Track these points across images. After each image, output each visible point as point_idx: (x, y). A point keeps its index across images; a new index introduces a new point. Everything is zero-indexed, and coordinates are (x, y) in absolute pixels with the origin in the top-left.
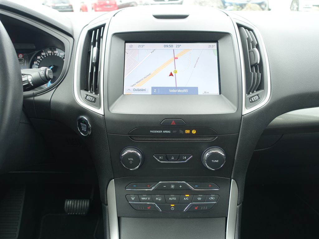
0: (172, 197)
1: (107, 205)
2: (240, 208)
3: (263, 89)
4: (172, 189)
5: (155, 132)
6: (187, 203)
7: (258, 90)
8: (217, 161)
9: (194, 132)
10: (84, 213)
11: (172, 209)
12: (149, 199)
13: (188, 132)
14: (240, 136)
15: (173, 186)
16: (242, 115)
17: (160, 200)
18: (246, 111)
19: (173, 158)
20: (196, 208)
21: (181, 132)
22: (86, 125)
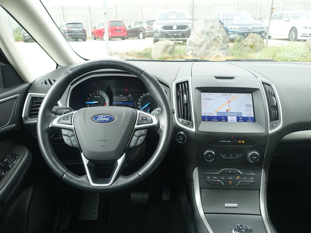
0: (230, 177)
1: (193, 182)
2: (267, 185)
3: (278, 120)
4: (230, 173)
5: (223, 141)
6: (238, 181)
7: (275, 120)
8: (255, 158)
9: (243, 142)
10: (145, 202)
11: (230, 184)
12: (217, 178)
13: (240, 142)
14: (267, 145)
15: (230, 172)
16: (268, 134)
17: (223, 179)
18: (271, 132)
19: (231, 156)
20: (243, 184)
21: (236, 142)
22: (183, 137)
